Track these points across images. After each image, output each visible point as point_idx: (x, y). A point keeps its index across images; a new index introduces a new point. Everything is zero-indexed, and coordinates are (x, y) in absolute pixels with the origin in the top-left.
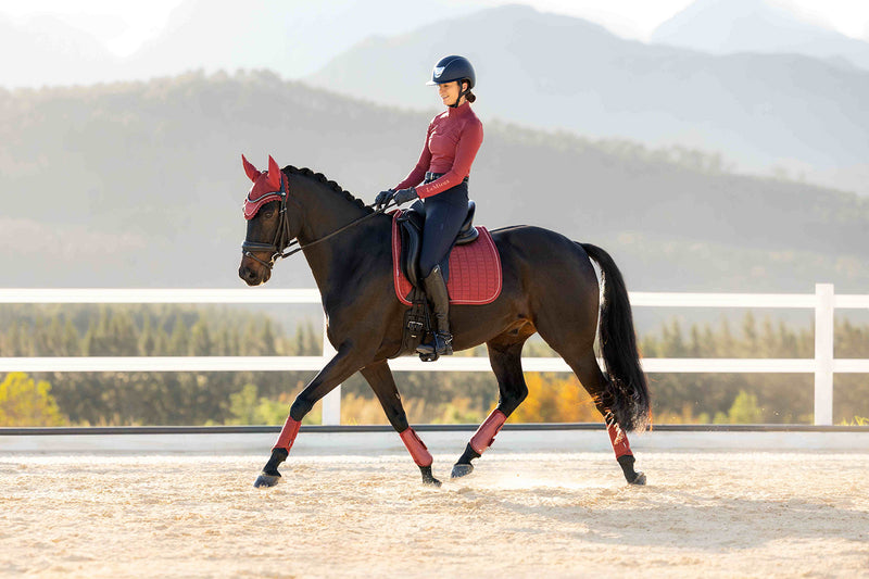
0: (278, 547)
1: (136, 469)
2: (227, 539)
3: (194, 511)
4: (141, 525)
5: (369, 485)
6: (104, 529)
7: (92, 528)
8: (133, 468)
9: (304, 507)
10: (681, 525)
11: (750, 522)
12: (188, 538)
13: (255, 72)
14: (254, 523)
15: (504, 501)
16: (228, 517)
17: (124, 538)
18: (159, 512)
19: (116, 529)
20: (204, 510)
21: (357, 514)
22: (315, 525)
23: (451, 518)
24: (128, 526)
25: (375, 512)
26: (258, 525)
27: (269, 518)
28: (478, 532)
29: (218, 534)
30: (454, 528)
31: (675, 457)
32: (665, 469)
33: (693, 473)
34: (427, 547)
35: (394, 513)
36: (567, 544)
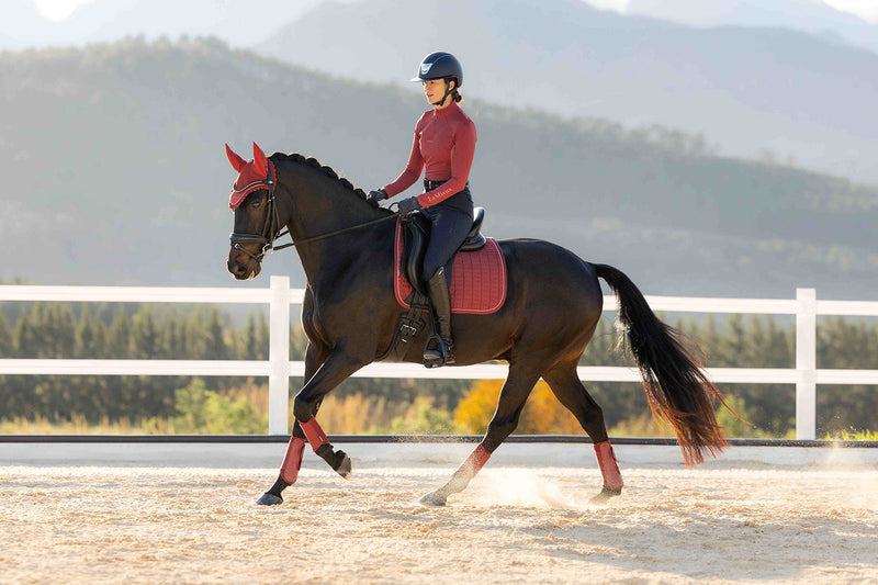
0: (217, 574)
1: (69, 482)
2: (163, 565)
3: (129, 533)
4: (70, 548)
5: (318, 503)
6: (32, 553)
7: (18, 550)
8: (65, 481)
9: (246, 529)
10: (648, 554)
11: (722, 550)
12: (121, 564)
13: (199, 39)
14: (192, 547)
15: (461, 522)
16: (165, 539)
17: (52, 562)
18: (92, 533)
19: (44, 552)
20: (139, 531)
21: (303, 538)
22: (258, 549)
23: (404, 542)
24: (57, 549)
25: (324, 535)
26: (197, 549)
27: (210, 541)
28: (432, 559)
29: (154, 559)
30: (406, 555)
31: (648, 473)
32: (636, 488)
33: (665, 492)
34: (377, 577)
35: (342, 537)
36: (526, 574)
